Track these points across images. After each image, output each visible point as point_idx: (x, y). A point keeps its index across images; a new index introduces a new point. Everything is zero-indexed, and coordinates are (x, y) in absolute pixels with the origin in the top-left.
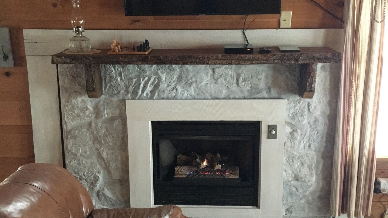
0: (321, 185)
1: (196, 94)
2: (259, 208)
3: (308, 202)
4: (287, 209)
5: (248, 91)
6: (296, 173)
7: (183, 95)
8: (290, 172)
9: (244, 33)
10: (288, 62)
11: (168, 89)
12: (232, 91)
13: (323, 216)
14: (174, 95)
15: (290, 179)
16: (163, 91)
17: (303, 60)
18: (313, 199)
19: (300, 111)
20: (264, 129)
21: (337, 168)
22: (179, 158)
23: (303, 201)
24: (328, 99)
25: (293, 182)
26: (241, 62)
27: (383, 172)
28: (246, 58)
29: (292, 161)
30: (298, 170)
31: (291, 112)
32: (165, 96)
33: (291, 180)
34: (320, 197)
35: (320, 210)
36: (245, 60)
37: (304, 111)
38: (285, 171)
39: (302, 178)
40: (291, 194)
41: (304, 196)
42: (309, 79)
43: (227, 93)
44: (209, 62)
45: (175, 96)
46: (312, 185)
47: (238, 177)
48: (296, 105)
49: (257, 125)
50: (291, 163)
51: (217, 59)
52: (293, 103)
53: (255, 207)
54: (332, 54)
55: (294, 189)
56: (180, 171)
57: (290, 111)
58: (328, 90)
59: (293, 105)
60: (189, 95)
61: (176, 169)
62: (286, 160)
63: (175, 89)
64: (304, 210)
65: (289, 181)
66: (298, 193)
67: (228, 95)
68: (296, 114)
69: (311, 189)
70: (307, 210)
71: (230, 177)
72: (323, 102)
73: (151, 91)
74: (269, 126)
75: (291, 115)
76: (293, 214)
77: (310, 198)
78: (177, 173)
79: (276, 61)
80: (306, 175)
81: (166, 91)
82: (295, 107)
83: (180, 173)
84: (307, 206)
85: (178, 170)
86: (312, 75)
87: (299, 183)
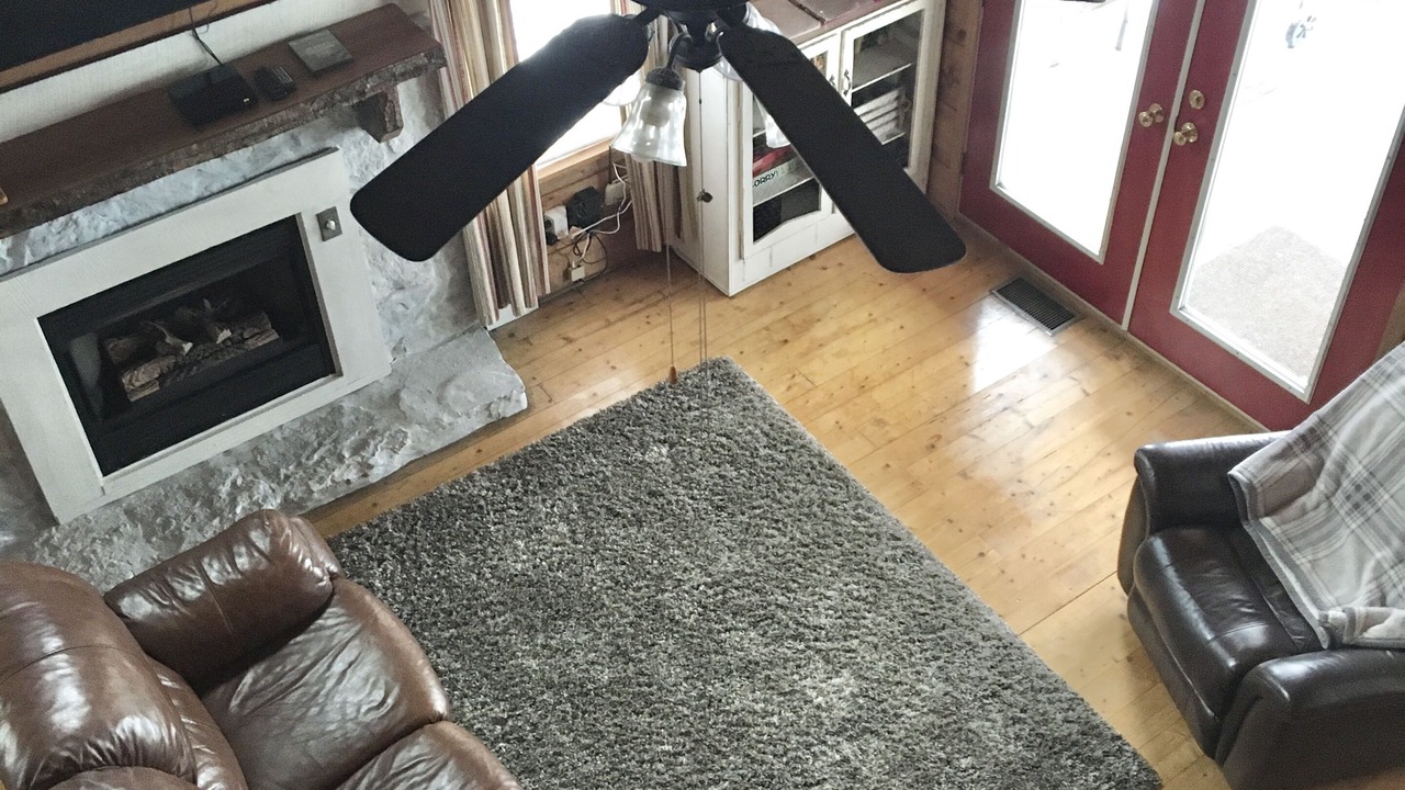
0: (448, 276)
1: (126, 213)
2: (341, 375)
3: (432, 318)
4: (394, 349)
5: (249, 160)
6: (396, 278)
7: (96, 228)
8: (383, 280)
9: (197, 38)
10: (346, 104)
11: (53, 230)
12: (212, 176)
13: (465, 328)
14: (73, 238)
15: (387, 294)
16: (44, 240)
17: (372, 89)
18: (440, 308)
19: (373, 159)
20: (310, 227)
21: (475, 239)
22: (112, 349)
23: (421, 321)
24: (423, 113)
25: (394, 297)
26: (246, 142)
27: (551, 199)
28: (256, 130)
29: (382, 258)
30: (399, 270)
31: (355, 167)
32: (52, 249)
33: (390, 295)
34: (451, 299)
35: (456, 321)
36: (253, 134)
37: (380, 155)
38: (374, 284)
39: (410, 282)
40: (395, 319)
41: (421, 312)
42: (387, 109)
43: (200, 183)
44: (174, 168)
45: (77, 239)
46: (431, 287)
47: (275, 336)
48: (362, 150)
49: (290, 226)
50: (381, 265)
51: (190, 155)
52: (352, 148)
53: (331, 376)
54: (426, 56)
55: (400, 309)
56: (137, 380)
57: (352, 166)
58: (417, 97)
59: (354, 152)
60: (111, 223)
61: (125, 381)
62: (370, 262)
63: (70, 223)
64: (427, 335)
65: (386, 299)
66: (409, 312)
67: (206, 188)
68: (366, 168)
69: (433, 292)
70: (432, 332)
71: (260, 344)
72: (414, 122)
73: (8, 250)
74: (318, 216)
75: (356, 175)
76: (409, 352)
77: (434, 309)
78: (132, 387)
79: (321, 112)
80: (416, 273)
81: (50, 238)
82: (359, 155)
83: (137, 384)
84: (430, 323)
85: (130, 381)
86: (390, 98)
87: (407, 293)
